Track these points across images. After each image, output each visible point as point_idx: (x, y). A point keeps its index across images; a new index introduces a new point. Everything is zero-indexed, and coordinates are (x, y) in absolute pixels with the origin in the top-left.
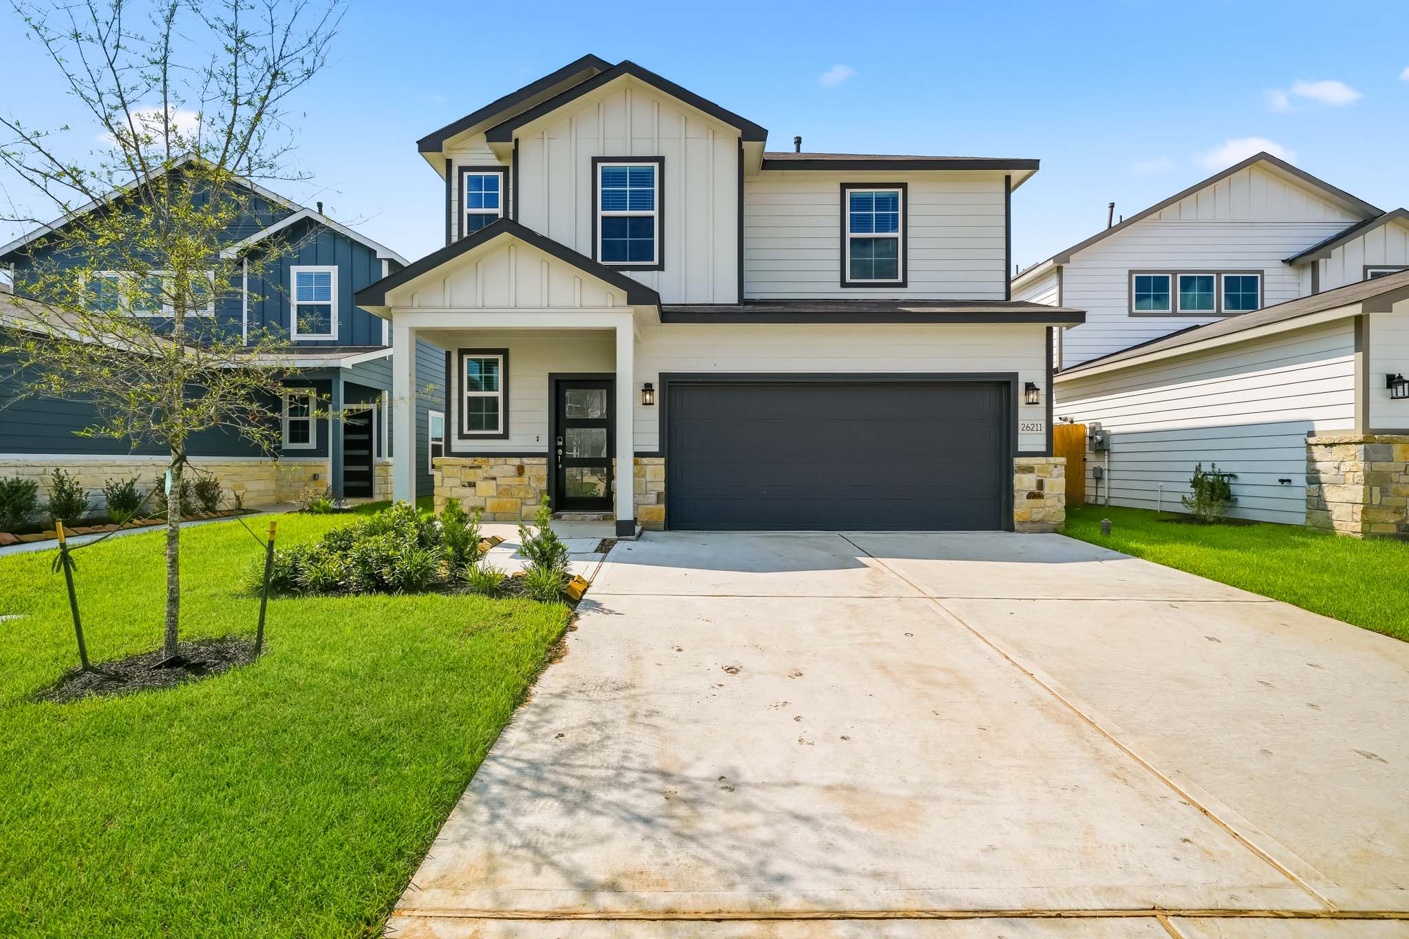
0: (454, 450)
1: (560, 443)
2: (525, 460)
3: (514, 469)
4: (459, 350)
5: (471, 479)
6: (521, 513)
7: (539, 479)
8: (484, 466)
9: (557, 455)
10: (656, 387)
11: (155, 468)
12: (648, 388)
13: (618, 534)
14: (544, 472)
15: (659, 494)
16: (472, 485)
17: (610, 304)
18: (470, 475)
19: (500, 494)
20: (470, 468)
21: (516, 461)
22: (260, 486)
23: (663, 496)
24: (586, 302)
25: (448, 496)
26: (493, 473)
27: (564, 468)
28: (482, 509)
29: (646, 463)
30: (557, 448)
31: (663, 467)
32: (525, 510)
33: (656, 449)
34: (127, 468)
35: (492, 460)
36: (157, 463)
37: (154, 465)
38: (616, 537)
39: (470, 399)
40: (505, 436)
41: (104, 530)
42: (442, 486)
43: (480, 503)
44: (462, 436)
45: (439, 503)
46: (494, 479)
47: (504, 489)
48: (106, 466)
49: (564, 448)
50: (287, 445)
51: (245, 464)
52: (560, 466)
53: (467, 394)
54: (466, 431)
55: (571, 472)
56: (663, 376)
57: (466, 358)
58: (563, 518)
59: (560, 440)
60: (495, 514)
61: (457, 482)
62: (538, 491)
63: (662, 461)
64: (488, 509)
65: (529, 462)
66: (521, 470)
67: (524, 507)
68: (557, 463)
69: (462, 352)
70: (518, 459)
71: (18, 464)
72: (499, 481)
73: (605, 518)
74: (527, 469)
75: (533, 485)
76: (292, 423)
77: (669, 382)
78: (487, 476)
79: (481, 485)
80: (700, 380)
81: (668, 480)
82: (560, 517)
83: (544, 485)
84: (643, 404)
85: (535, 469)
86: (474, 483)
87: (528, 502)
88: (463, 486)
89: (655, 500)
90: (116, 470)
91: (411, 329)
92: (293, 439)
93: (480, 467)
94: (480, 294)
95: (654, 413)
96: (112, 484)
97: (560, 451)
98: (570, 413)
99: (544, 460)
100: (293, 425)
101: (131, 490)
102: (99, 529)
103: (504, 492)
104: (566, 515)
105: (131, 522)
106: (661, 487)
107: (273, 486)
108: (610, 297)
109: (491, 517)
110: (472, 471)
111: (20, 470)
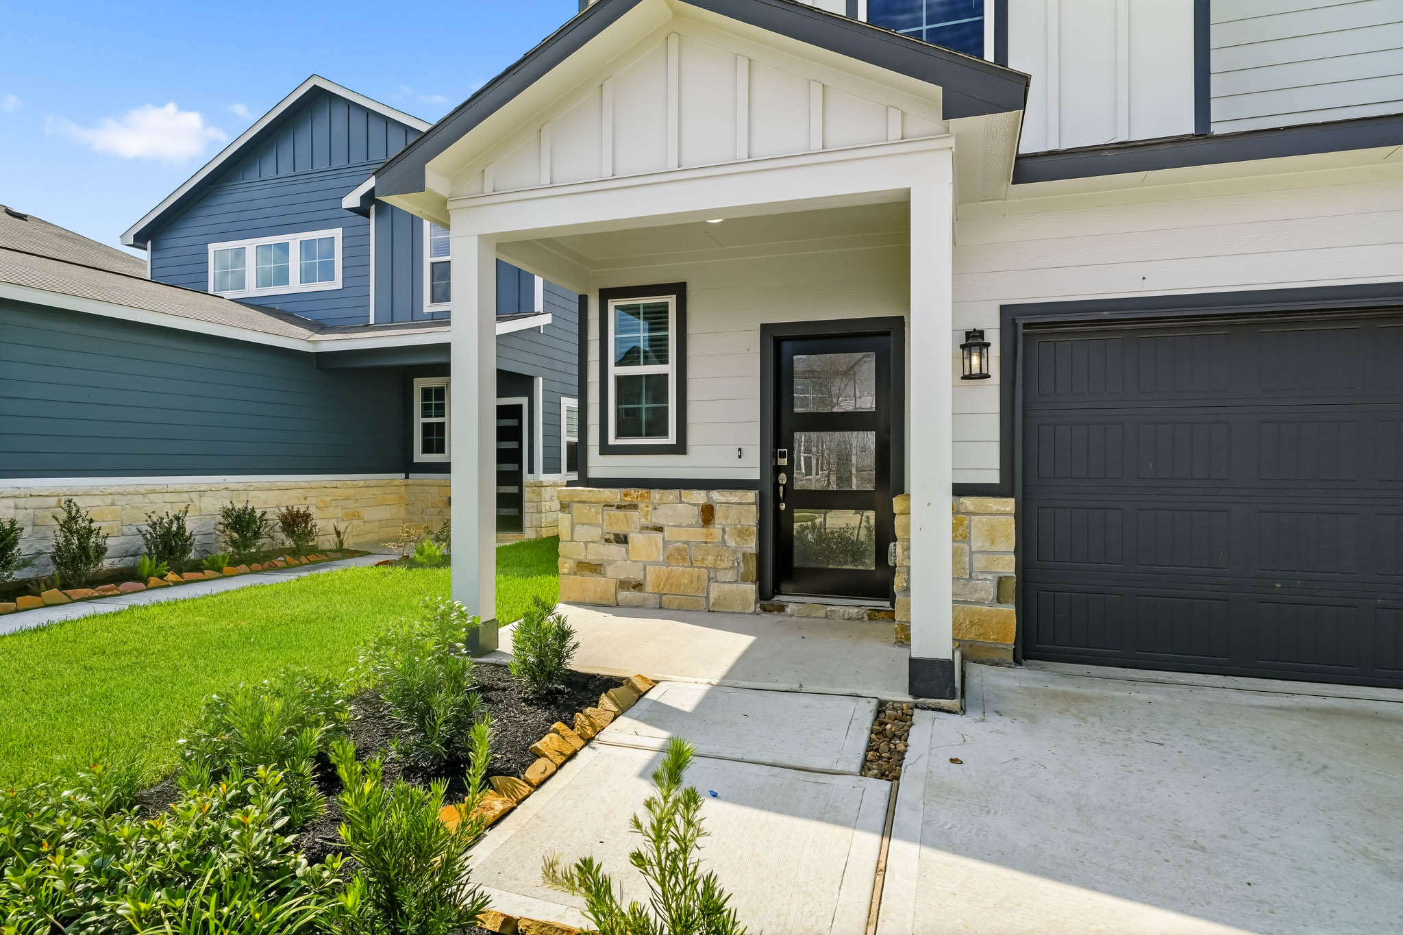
0: (593, 473)
1: (784, 462)
2: (716, 495)
3: (696, 511)
4: (601, 290)
5: (620, 529)
6: (707, 598)
7: (742, 533)
8: (642, 505)
9: (776, 485)
10: (993, 337)
11: (228, 494)
12: (973, 341)
13: (913, 692)
14: (751, 518)
15: (1001, 582)
16: (622, 539)
17: (895, 134)
18: (620, 522)
19: (669, 559)
20: (619, 507)
21: (700, 497)
22: (383, 513)
23: (1011, 587)
24: (835, 140)
25: (582, 558)
26: (658, 518)
27: (790, 510)
28: (638, 586)
29: (971, 508)
30: (778, 470)
31: (1012, 520)
32: (715, 591)
33: (994, 478)
34: (185, 494)
35: (656, 494)
36: (233, 487)
37: (227, 489)
38: (910, 699)
39: (620, 380)
40: (680, 448)
41: (115, 592)
42: (572, 540)
43: (635, 574)
44: (605, 449)
45: (566, 571)
46: (660, 529)
47: (678, 550)
48: (154, 492)
49: (789, 470)
50: (419, 457)
51: (362, 484)
52: (783, 507)
53: (614, 371)
54: (612, 440)
55: (803, 521)
56: (1009, 314)
57: (612, 304)
58: (788, 610)
59: (783, 455)
60: (661, 595)
61: (596, 533)
62: (740, 555)
63: (1009, 505)
64: (649, 588)
65: (722, 499)
66: (708, 514)
67: (713, 585)
68: (777, 501)
69: (606, 295)
70: (703, 493)
71: (16, 493)
72: (667, 532)
73: (874, 615)
74: (719, 512)
75: (731, 543)
76: (425, 425)
77: (1026, 326)
78: (648, 523)
79: (636, 538)
80: (1106, 315)
81: (1023, 550)
82: (781, 608)
83: (751, 545)
84: (964, 378)
85: (733, 512)
86: (626, 537)
87: (721, 576)
88: (607, 541)
89: (992, 592)
90: (168, 497)
91: (482, 238)
92: (427, 449)
93: (634, 507)
94: (607, 153)
95: (989, 395)
96: (155, 518)
97: (783, 478)
98: (804, 400)
99: (751, 496)
100: (427, 428)
101: (181, 528)
102: (108, 590)
103: (678, 555)
104: (793, 603)
105: (162, 577)
106: (1007, 565)
107: (402, 513)
108: (895, 117)
109: (653, 601)
110: (621, 513)
111: (21, 502)
